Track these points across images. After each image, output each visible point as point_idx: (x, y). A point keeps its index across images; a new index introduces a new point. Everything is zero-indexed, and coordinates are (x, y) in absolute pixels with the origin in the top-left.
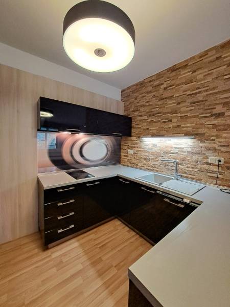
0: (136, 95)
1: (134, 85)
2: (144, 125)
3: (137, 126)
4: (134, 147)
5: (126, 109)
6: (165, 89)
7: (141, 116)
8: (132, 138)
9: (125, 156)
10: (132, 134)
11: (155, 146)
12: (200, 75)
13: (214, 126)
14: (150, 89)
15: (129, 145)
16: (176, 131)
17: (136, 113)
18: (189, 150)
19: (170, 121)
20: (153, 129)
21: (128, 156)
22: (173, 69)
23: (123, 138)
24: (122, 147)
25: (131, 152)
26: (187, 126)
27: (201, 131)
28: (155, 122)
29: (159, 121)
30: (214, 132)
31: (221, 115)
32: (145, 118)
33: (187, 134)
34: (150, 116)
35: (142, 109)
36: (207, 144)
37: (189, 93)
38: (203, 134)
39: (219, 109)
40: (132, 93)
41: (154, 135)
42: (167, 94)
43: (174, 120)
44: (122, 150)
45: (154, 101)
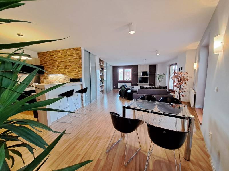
0: (45, 57)
1: (43, 52)
2: (49, 70)
3: (46, 70)
4: (46, 79)
5: (41, 62)
6: (55, 57)
7: (47, 66)
8: (45, 75)
9: (42, 83)
10: (45, 73)
11: (54, 77)
12: (63, 56)
13: (67, 71)
14: (50, 56)
15: (44, 77)
16: (59, 72)
17: (45, 64)
18: (63, 78)
19: (57, 69)
20: (52, 71)
21: (44, 83)
22: (56, 51)
23: (41, 75)
24: (40, 79)
25: (45, 81)
26: (62, 71)
27: (65, 73)
28: (53, 69)
29: (54, 69)
30: (67, 73)
31: (68, 68)
32: (49, 67)
33: (62, 73)
34: (51, 66)
35: (47, 63)
36: (66, 76)
37: (61, 61)
38: (65, 74)
39: (68, 67)
40: (43, 55)
41: (53, 74)
42: (55, 59)
43: (58, 69)
44: (41, 80)
45: (51, 61)
